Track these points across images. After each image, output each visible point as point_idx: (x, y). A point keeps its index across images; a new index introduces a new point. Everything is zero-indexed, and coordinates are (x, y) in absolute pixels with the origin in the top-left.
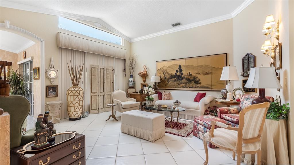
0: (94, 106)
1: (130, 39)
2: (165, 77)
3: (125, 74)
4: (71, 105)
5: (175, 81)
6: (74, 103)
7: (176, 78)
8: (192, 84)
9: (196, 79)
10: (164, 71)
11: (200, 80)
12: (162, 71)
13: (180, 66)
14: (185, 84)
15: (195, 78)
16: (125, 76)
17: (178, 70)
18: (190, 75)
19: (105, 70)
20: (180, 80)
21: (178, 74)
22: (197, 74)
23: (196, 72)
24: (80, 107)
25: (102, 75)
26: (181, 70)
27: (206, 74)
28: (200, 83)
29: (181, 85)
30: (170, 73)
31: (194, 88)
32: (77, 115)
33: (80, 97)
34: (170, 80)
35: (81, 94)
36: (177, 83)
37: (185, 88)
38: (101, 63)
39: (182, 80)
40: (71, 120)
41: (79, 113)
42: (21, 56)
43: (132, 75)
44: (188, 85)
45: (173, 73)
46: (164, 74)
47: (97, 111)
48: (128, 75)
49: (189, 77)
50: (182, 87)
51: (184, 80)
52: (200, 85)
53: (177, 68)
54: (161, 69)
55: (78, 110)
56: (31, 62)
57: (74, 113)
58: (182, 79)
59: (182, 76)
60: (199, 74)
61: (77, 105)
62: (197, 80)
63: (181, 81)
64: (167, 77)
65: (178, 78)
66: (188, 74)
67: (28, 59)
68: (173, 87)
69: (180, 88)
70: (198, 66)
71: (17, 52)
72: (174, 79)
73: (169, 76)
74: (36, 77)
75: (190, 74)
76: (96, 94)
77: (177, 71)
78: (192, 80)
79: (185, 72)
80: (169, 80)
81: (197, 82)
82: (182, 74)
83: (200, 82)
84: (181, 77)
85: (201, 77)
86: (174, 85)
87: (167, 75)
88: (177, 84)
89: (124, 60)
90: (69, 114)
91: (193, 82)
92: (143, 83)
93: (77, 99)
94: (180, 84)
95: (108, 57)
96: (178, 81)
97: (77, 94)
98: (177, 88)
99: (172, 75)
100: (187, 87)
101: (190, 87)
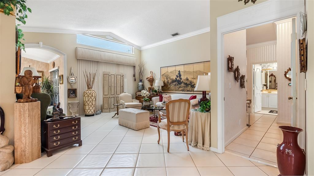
0: (106, 106)
1: (140, 47)
2: (168, 81)
3: (135, 79)
4: (86, 104)
5: (175, 85)
6: (88, 102)
7: (176, 83)
8: (189, 88)
10: (167, 76)
11: (195, 84)
12: (165, 76)
13: (179, 71)
14: (183, 88)
15: (191, 82)
16: (135, 81)
17: (178, 75)
18: (187, 79)
19: (116, 76)
21: (178, 79)
22: (192, 78)
23: (192, 77)
24: (93, 106)
25: (113, 80)
26: (180, 75)
29: (180, 89)
30: (171, 78)
31: (191, 91)
32: (90, 112)
33: (93, 98)
34: (171, 84)
35: (94, 96)
36: (177, 87)
37: (183, 91)
38: (112, 70)
40: (86, 116)
41: (92, 110)
42: (51, 65)
43: (142, 80)
44: (186, 89)
45: (174, 77)
46: (166, 79)
47: (108, 110)
48: (137, 79)
49: (187, 81)
50: (181, 90)
51: (182, 85)
53: (177, 73)
54: (165, 74)
55: (91, 108)
56: (58, 70)
57: (89, 111)
58: (181, 83)
59: (181, 81)
60: (195, 79)
61: (91, 104)
62: (193, 84)
63: (180, 85)
65: (178, 83)
67: (56, 68)
69: (179, 91)
70: (193, 72)
71: (49, 62)
72: (174, 83)
73: (171, 81)
74: (61, 82)
75: (187, 78)
76: (107, 96)
77: (177, 76)
78: (189, 84)
79: (183, 77)
81: (193, 86)
82: (181, 79)
83: (195, 86)
84: (180, 81)
85: (196, 82)
86: (175, 89)
87: (169, 79)
89: (134, 67)
90: (85, 111)
91: (190, 86)
92: (150, 87)
93: (91, 100)
94: (180, 88)
95: (119, 64)
96: (178, 85)
97: (90, 95)
98: (177, 91)
99: (173, 80)
100: (185, 90)
101: (187, 91)
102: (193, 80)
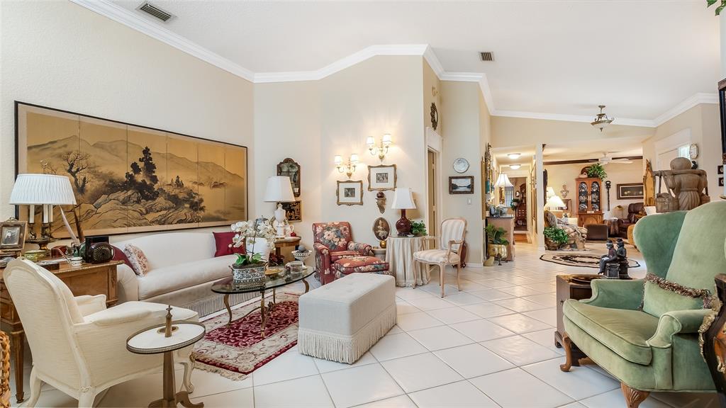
2: (80, 182)
5: (124, 203)
7: (130, 193)
8: (185, 211)
9: (194, 198)
10: (72, 157)
11: (201, 201)
12: (60, 156)
13: (146, 151)
14: (163, 212)
15: (191, 194)
17: (141, 165)
18: (179, 184)
20: (147, 198)
21: (140, 178)
22: (195, 183)
23: (195, 178)
26: (150, 168)
27: (216, 185)
28: (202, 209)
29: (150, 217)
30: (104, 170)
31: (189, 222)
34: (104, 197)
36: (133, 211)
37: (163, 224)
39: (154, 199)
44: (173, 214)
45: (121, 171)
46: (70, 171)
49: (177, 191)
50: (153, 222)
51: (161, 201)
52: (201, 214)
53: (136, 156)
54: (56, 146)
58: (156, 195)
59: (156, 187)
60: (201, 184)
62: (196, 200)
63: (150, 203)
64: (88, 185)
65: (141, 192)
66: (174, 181)
68: (116, 224)
69: (146, 224)
70: (197, 163)
72: (122, 195)
73: (102, 182)
75: (178, 181)
77: (134, 166)
78: (186, 201)
79: (165, 176)
80: (99, 201)
81: (196, 206)
82: (155, 179)
83: (202, 205)
84: (150, 188)
85: (205, 192)
86: (124, 218)
87: (88, 176)
88: (136, 214)
91: (187, 206)
94: (147, 213)
96: (138, 202)
98: (135, 226)
99: (111, 181)
100: (170, 220)
101: (180, 222)
102: (196, 186)
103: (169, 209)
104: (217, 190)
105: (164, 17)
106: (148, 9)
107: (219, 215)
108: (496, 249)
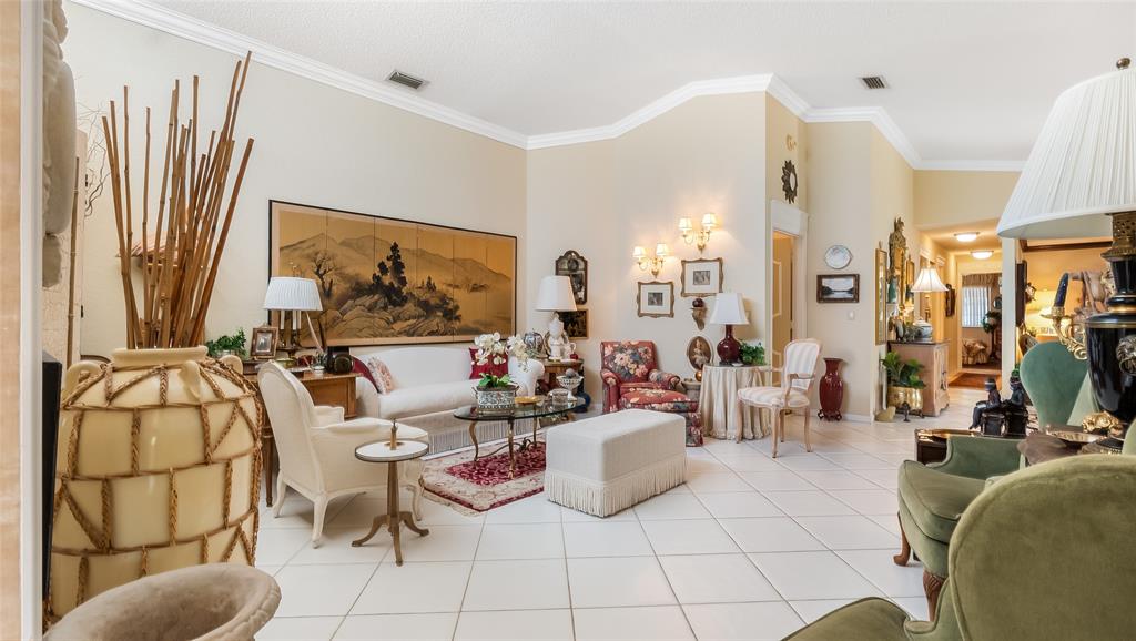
2: (327, 286)
5: (370, 309)
7: (376, 297)
8: (436, 321)
9: (448, 304)
10: (320, 257)
11: (457, 308)
12: (308, 256)
13: (395, 248)
14: (412, 321)
15: (444, 299)
17: (389, 264)
18: (431, 287)
20: (395, 304)
21: (387, 279)
22: (450, 285)
23: (449, 279)
26: (398, 267)
27: (475, 288)
28: (458, 318)
29: (398, 326)
30: (350, 271)
31: (442, 334)
34: (350, 302)
36: (379, 319)
37: (412, 335)
39: (401, 305)
44: (424, 324)
45: (367, 272)
46: (317, 273)
49: (428, 295)
50: (401, 333)
51: (410, 307)
52: (456, 325)
53: (384, 254)
54: (305, 245)
58: (404, 300)
59: (404, 290)
60: (457, 287)
62: (450, 307)
63: (398, 309)
64: (334, 288)
65: (390, 299)
66: (425, 283)
68: (365, 332)
69: (393, 335)
70: (453, 260)
72: (367, 300)
73: (348, 286)
75: (429, 283)
77: (382, 266)
78: (438, 307)
79: (415, 277)
80: (346, 306)
81: (450, 314)
82: (403, 281)
83: (458, 313)
84: (398, 292)
85: (461, 297)
86: (369, 327)
87: (336, 279)
88: (383, 323)
91: (440, 314)
94: (395, 321)
96: (385, 308)
98: (381, 336)
99: (358, 283)
100: (420, 331)
101: (432, 333)
102: (451, 289)
103: (419, 317)
104: (477, 294)
105: (415, 84)
106: (399, 79)
107: (478, 326)
108: (901, 395)
